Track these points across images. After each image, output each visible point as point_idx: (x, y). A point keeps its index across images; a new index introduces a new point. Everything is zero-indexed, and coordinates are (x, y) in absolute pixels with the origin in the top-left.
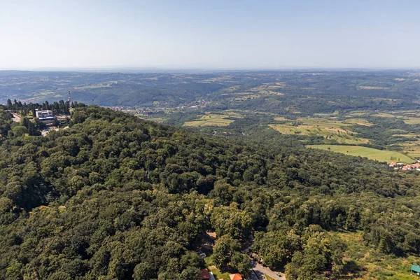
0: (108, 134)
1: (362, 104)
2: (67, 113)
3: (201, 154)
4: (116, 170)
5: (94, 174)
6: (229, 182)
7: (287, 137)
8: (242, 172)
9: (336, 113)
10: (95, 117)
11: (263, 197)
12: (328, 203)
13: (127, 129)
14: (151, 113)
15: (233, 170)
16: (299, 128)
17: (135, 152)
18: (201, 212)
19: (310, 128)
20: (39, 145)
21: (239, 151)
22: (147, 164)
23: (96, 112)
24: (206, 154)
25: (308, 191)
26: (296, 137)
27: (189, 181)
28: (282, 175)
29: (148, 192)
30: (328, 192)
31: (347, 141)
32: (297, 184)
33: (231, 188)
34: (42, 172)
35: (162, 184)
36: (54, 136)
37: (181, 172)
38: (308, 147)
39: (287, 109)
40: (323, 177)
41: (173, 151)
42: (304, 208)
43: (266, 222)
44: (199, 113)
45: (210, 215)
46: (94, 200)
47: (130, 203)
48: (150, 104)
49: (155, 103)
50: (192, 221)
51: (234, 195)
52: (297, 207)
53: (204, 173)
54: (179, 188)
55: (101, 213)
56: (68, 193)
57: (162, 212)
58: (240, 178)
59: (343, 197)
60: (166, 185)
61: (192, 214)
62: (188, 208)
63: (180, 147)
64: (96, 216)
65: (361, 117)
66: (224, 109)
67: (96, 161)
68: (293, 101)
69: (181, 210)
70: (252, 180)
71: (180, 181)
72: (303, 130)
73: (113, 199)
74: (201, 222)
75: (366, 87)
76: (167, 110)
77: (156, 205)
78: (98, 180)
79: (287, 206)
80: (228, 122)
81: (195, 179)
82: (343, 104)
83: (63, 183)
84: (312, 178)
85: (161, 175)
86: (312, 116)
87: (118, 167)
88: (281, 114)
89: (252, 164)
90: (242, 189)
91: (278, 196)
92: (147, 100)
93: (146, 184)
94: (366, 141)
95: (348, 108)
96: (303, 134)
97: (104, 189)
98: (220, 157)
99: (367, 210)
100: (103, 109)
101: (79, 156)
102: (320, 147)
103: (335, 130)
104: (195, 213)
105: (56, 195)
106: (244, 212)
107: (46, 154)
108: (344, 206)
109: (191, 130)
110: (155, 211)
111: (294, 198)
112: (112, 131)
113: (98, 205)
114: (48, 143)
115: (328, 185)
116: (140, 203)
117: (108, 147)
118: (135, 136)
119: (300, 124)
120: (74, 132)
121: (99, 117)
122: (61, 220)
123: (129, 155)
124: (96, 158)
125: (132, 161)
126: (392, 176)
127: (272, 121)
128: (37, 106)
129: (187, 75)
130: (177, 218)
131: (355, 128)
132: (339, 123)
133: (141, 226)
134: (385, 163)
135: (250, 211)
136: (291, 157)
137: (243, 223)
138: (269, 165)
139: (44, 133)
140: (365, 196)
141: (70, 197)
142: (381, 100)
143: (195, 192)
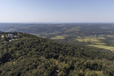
0: (28, 41)
1: (103, 33)
2: (17, 35)
3: (55, 47)
4: (30, 52)
5: (24, 53)
6: (63, 55)
7: (81, 42)
8: (67, 53)
9: (95, 35)
10: (25, 36)
11: (73, 60)
12: (92, 62)
13: (34, 40)
14: (41, 35)
15: (65, 52)
16: (84, 40)
17: (36, 46)
18: (55, 64)
19: (88, 40)
20: (8, 44)
21: (66, 46)
22: (39, 50)
24: (57, 47)
25: (87, 59)
26: (84, 42)
27: (51, 55)
28: (79, 54)
29: (39, 58)
30: (93, 59)
31: (98, 44)
32: (83, 56)
33: (64, 57)
34: (9, 52)
35: (43, 56)
36: (13, 42)
37: (49, 52)
38: (87, 45)
39: (81, 34)
40: (91, 54)
41: (47, 46)
42: (85, 63)
43: (74, 67)
44: (55, 35)
45: (57, 65)
46: (23, 60)
47: (34, 61)
49: (43, 32)
50: (52, 67)
51: (65, 59)
52: (83, 63)
53: (56, 53)
54: (48, 57)
56: (16, 58)
57: (43, 64)
58: (67, 54)
59: (97, 60)
60: (45, 56)
61: (52, 65)
62: (51, 63)
63: (49, 45)
64: (24, 65)
66: (63, 34)
68: (83, 32)
69: (49, 64)
70: (70, 55)
71: (49, 55)
73: (29, 60)
74: (54, 67)
76: (46, 34)
77: (41, 62)
78: (25, 55)
79: (80, 63)
80: (64, 38)
81: (53, 54)
82: (97, 33)
83: (15, 55)
84: (88, 54)
85: (43, 53)
86: (88, 36)
88: (79, 36)
89: (70, 50)
90: (67, 57)
91: (77, 60)
92: (40, 31)
93: (39, 56)
94: (104, 44)
95: (99, 34)
96: (85, 41)
97: (26, 57)
98: (61, 48)
99: (104, 64)
100: (27, 34)
101: (20, 48)
102: (91, 45)
103: (95, 41)
105: (13, 59)
106: (67, 64)
107: (10, 47)
108: (97, 63)
109: (53, 40)
110: (41, 64)
111: (82, 60)
112: (30, 40)
113: (24, 62)
114: (11, 44)
115: (93, 57)
116: (36, 62)
117: (28, 45)
118: (36, 42)
119: (85, 38)
120: (19, 41)
121: (26, 36)
122: (13, 66)
123: (34, 47)
124: (24, 48)
125: (35, 49)
126: (112, 54)
127: (77, 38)
128: (9, 33)
129: (52, 24)
130: (47, 66)
131: (101, 40)
132: (96, 38)
133: (37, 68)
134: (110, 50)
135: (69, 64)
136: (82, 48)
137: (67, 68)
138: (75, 51)
139: (10, 41)
140: (104, 60)
141: (16, 59)
142: (108, 31)
143: (53, 58)
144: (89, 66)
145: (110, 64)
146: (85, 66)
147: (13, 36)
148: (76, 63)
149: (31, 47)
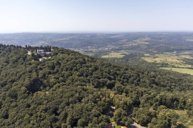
0: (68, 61)
1: (188, 48)
2: (50, 51)
3: (109, 70)
4: (71, 77)
5: (61, 78)
6: (122, 84)
7: (150, 63)
8: (128, 79)
9: (175, 52)
10: (62, 53)
11: (138, 91)
12: (170, 95)
13: (76, 59)
14: (86, 52)
15: (124, 78)
16: (156, 59)
17: (79, 69)
18: (109, 97)
19: (161, 59)
20: (38, 65)
21: (127, 69)
22: (84, 74)
23: (62, 51)
24: (111, 71)
25: (160, 90)
26: (155, 63)
27: (103, 83)
28: (148, 81)
29: (85, 87)
30: (170, 90)
31: (180, 66)
32: (154, 86)
33: (123, 87)
34: (39, 76)
35: (91, 84)
36: (44, 61)
37: (100, 78)
38: (161, 68)
39: (150, 50)
40: (168, 83)
41: (96, 69)
42: (158, 97)
43: (139, 103)
44: (108, 52)
45: (112, 99)
46: (61, 90)
47: (77, 92)
49: (89, 47)
50: (104, 101)
51: (124, 90)
52: (155, 97)
53: (110, 79)
54: (99, 86)
55: (64, 96)
56: (50, 86)
57: (91, 96)
58: (127, 82)
59: (177, 93)
60: (93, 84)
61: (104, 98)
62: (103, 95)
63: (99, 67)
64: (62, 97)
65: (187, 54)
66: (121, 50)
67: (62, 72)
68: (153, 46)
69: (99, 96)
70: (133, 83)
71: (99, 83)
72: (158, 60)
73: (69, 90)
74: (108, 102)
75: (190, 40)
76: (94, 50)
77: (88, 93)
78: (63, 81)
79: (150, 96)
80: (122, 56)
81: (106, 82)
82: (179, 48)
83: (48, 82)
84: (162, 83)
85: (91, 79)
86: (163, 54)
87: (71, 75)
88: (147, 52)
89: (133, 76)
90: (128, 87)
91: (145, 91)
92: (85, 46)
93: (84, 83)
94: (190, 66)
95: (181, 50)
96: (158, 62)
97: (65, 85)
98: (118, 72)
99: (190, 100)
100: (65, 50)
101: (55, 70)
102: (167, 69)
103: (174, 61)
104: (106, 97)
105: (45, 87)
106: (129, 98)
107: (41, 69)
108: (178, 97)
109: (105, 59)
110: (88, 96)
111: (153, 92)
112: (69, 59)
113: (62, 92)
114: (42, 64)
115: (170, 87)
116: (81, 92)
117: (67, 66)
118: (79, 61)
119: (157, 57)
120: (53, 60)
121: (64, 53)
122: (47, 98)
123: (77, 70)
125: (78, 73)
127: (143, 56)
128: (38, 48)
130: (98, 99)
131: (184, 59)
132: (176, 57)
133: (81, 102)
135: (131, 97)
136: (152, 73)
137: (128, 103)
138: (141, 76)
140: (189, 93)
141: (51, 88)
143: (106, 88)
146: (157, 101)
147: (45, 52)
148: (142, 95)
149: (71, 69)
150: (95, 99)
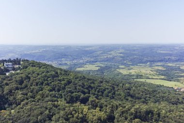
0: (38, 74)
1: (160, 59)
2: (19, 64)
3: (83, 84)
4: (41, 92)
5: (30, 94)
6: (96, 97)
7: (125, 75)
8: (103, 93)
9: (148, 64)
10: (33, 66)
11: (112, 105)
12: (144, 108)
13: (48, 72)
14: (60, 64)
15: (98, 92)
16: (131, 71)
17: (51, 83)
18: (82, 113)
19: (136, 71)
20: (4, 79)
21: (101, 82)
22: (56, 89)
23: (33, 63)
24: (85, 84)
25: (135, 102)
26: (130, 75)
27: (77, 97)
28: (123, 94)
29: (56, 103)
30: (145, 102)
31: (154, 77)
32: (130, 98)
33: (97, 101)
34: (5, 93)
35: (63, 99)
36: (12, 75)
37: (73, 93)
38: (135, 80)
39: (125, 62)
40: (142, 95)
41: (69, 82)
42: (132, 110)
43: (114, 118)
44: (84, 64)
45: (86, 114)
46: (28, 107)
47: (47, 108)
48: (60, 60)
49: (63, 59)
50: (77, 118)
51: (98, 104)
52: (129, 110)
53: (84, 93)
54: (71, 101)
55: (32, 114)
56: (16, 104)
57: (62, 113)
58: (102, 95)
59: (152, 105)
60: (65, 99)
61: (77, 114)
62: (75, 111)
63: (73, 80)
64: (29, 116)
65: (160, 66)
66: (95, 62)
67: (31, 87)
68: (128, 58)
69: (72, 112)
70: (108, 96)
71: (72, 97)
72: (133, 72)
73: (38, 106)
74: (81, 118)
75: (162, 52)
76: (68, 63)
77: (59, 109)
78: (32, 97)
79: (124, 110)
80: (98, 68)
81: (79, 96)
82: (152, 59)
83: (14, 99)
84: (137, 95)
85: (63, 94)
86: (137, 65)
87: (42, 90)
88: (122, 64)
89: (108, 89)
90: (103, 101)
91: (120, 105)
92: (59, 58)
93: (55, 99)
94: (163, 77)
95: (154, 61)
96: (132, 74)
97: (34, 101)
98: (92, 85)
99: (164, 111)
100: (37, 62)
101: (23, 85)
102: (141, 80)
103: (148, 72)
104: (79, 113)
105: (11, 104)
106: (103, 113)
107: (7, 84)
108: (152, 109)
109: (79, 72)
110: (59, 113)
111: (128, 105)
112: (40, 73)
113: (31, 109)
114: (9, 79)
115: (145, 99)
116: (51, 109)
117: (37, 81)
118: (51, 75)
119: (132, 69)
120: (22, 73)
121: (35, 66)
122: (11, 117)
123: (48, 84)
124: (31, 86)
125: (49, 88)
126: (175, 94)
127: (118, 68)
128: (5, 61)
129: (78, 46)
130: (69, 116)
131: (157, 71)
132: (150, 69)
133: (51, 120)
134: (172, 88)
135: (106, 112)
136: (127, 85)
137: (102, 118)
138: (116, 89)
139: (7, 74)
140: (163, 104)
141: (17, 106)
142: (169, 57)
143: (79, 103)
144: (138, 114)
145: (173, 111)
146: (132, 115)
147: (13, 65)
148: (117, 109)
149: (42, 84)
150: (67, 116)
